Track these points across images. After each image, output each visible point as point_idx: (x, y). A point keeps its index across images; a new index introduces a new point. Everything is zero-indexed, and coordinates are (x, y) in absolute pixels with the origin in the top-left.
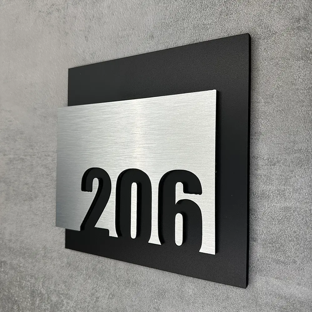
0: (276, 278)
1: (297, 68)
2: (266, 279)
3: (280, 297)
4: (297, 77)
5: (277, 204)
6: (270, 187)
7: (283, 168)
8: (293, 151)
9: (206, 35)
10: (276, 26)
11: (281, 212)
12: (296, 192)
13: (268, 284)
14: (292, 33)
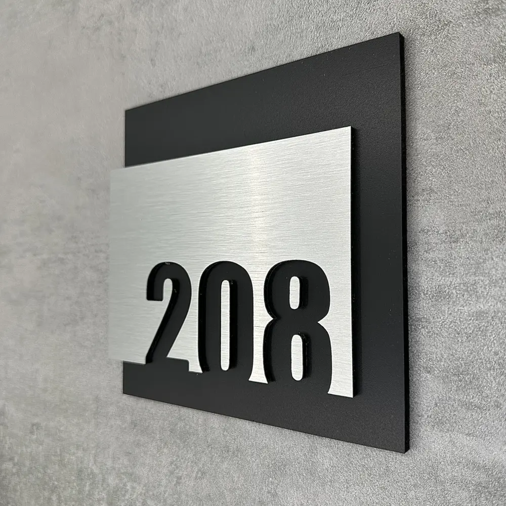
0: (467, 434)
1: (488, 77)
2: (451, 437)
3: (476, 466)
4: (487, 92)
5: (464, 307)
6: (451, 279)
7: (470, 246)
8: (486, 216)
9: (336, 38)
10: (449, 12)
11: (471, 321)
12: (495, 286)
13: (454, 444)
14: (476, 20)
